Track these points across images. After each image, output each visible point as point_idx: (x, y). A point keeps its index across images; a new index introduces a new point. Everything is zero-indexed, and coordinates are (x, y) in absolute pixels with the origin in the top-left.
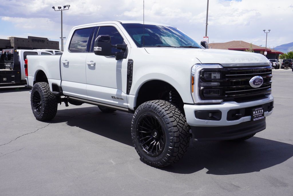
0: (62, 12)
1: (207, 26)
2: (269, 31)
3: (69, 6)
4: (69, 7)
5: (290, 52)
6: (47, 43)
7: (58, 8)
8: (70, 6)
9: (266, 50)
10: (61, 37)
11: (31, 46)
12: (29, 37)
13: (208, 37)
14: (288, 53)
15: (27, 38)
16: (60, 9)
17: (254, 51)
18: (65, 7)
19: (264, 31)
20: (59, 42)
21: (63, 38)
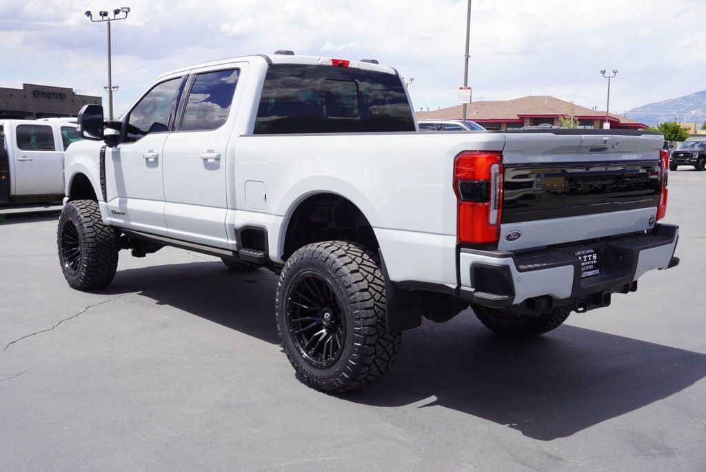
0: (109, 23)
1: (467, 60)
2: (615, 72)
3: (127, 10)
4: (127, 12)
5: (663, 123)
6: (73, 101)
7: (101, 14)
8: (129, 9)
9: (607, 119)
10: (107, 85)
11: (31, 109)
12: (25, 85)
13: (469, 88)
14: (658, 127)
15: (22, 88)
16: (105, 18)
17: (579, 120)
18: (117, 12)
19: (603, 72)
20: (101, 98)
21: (112, 89)
